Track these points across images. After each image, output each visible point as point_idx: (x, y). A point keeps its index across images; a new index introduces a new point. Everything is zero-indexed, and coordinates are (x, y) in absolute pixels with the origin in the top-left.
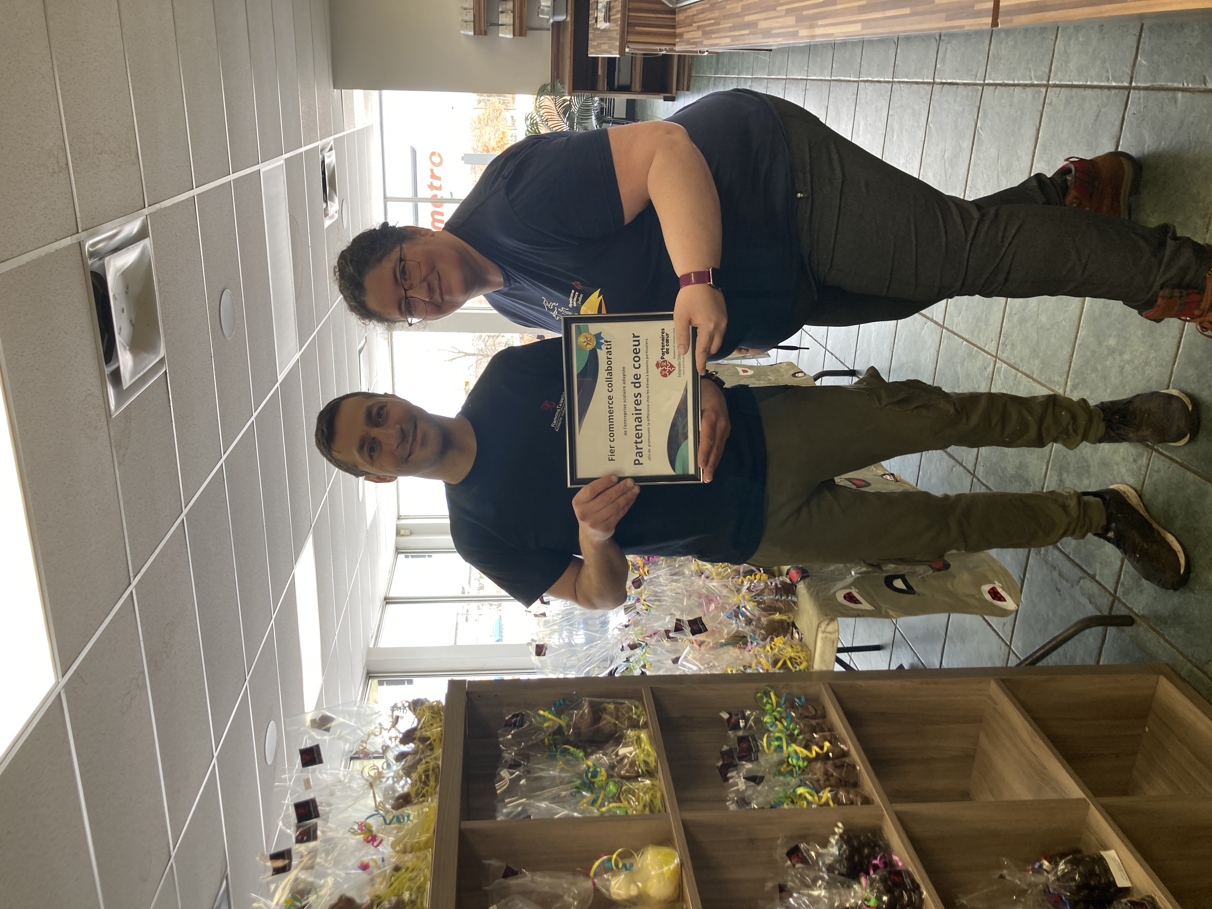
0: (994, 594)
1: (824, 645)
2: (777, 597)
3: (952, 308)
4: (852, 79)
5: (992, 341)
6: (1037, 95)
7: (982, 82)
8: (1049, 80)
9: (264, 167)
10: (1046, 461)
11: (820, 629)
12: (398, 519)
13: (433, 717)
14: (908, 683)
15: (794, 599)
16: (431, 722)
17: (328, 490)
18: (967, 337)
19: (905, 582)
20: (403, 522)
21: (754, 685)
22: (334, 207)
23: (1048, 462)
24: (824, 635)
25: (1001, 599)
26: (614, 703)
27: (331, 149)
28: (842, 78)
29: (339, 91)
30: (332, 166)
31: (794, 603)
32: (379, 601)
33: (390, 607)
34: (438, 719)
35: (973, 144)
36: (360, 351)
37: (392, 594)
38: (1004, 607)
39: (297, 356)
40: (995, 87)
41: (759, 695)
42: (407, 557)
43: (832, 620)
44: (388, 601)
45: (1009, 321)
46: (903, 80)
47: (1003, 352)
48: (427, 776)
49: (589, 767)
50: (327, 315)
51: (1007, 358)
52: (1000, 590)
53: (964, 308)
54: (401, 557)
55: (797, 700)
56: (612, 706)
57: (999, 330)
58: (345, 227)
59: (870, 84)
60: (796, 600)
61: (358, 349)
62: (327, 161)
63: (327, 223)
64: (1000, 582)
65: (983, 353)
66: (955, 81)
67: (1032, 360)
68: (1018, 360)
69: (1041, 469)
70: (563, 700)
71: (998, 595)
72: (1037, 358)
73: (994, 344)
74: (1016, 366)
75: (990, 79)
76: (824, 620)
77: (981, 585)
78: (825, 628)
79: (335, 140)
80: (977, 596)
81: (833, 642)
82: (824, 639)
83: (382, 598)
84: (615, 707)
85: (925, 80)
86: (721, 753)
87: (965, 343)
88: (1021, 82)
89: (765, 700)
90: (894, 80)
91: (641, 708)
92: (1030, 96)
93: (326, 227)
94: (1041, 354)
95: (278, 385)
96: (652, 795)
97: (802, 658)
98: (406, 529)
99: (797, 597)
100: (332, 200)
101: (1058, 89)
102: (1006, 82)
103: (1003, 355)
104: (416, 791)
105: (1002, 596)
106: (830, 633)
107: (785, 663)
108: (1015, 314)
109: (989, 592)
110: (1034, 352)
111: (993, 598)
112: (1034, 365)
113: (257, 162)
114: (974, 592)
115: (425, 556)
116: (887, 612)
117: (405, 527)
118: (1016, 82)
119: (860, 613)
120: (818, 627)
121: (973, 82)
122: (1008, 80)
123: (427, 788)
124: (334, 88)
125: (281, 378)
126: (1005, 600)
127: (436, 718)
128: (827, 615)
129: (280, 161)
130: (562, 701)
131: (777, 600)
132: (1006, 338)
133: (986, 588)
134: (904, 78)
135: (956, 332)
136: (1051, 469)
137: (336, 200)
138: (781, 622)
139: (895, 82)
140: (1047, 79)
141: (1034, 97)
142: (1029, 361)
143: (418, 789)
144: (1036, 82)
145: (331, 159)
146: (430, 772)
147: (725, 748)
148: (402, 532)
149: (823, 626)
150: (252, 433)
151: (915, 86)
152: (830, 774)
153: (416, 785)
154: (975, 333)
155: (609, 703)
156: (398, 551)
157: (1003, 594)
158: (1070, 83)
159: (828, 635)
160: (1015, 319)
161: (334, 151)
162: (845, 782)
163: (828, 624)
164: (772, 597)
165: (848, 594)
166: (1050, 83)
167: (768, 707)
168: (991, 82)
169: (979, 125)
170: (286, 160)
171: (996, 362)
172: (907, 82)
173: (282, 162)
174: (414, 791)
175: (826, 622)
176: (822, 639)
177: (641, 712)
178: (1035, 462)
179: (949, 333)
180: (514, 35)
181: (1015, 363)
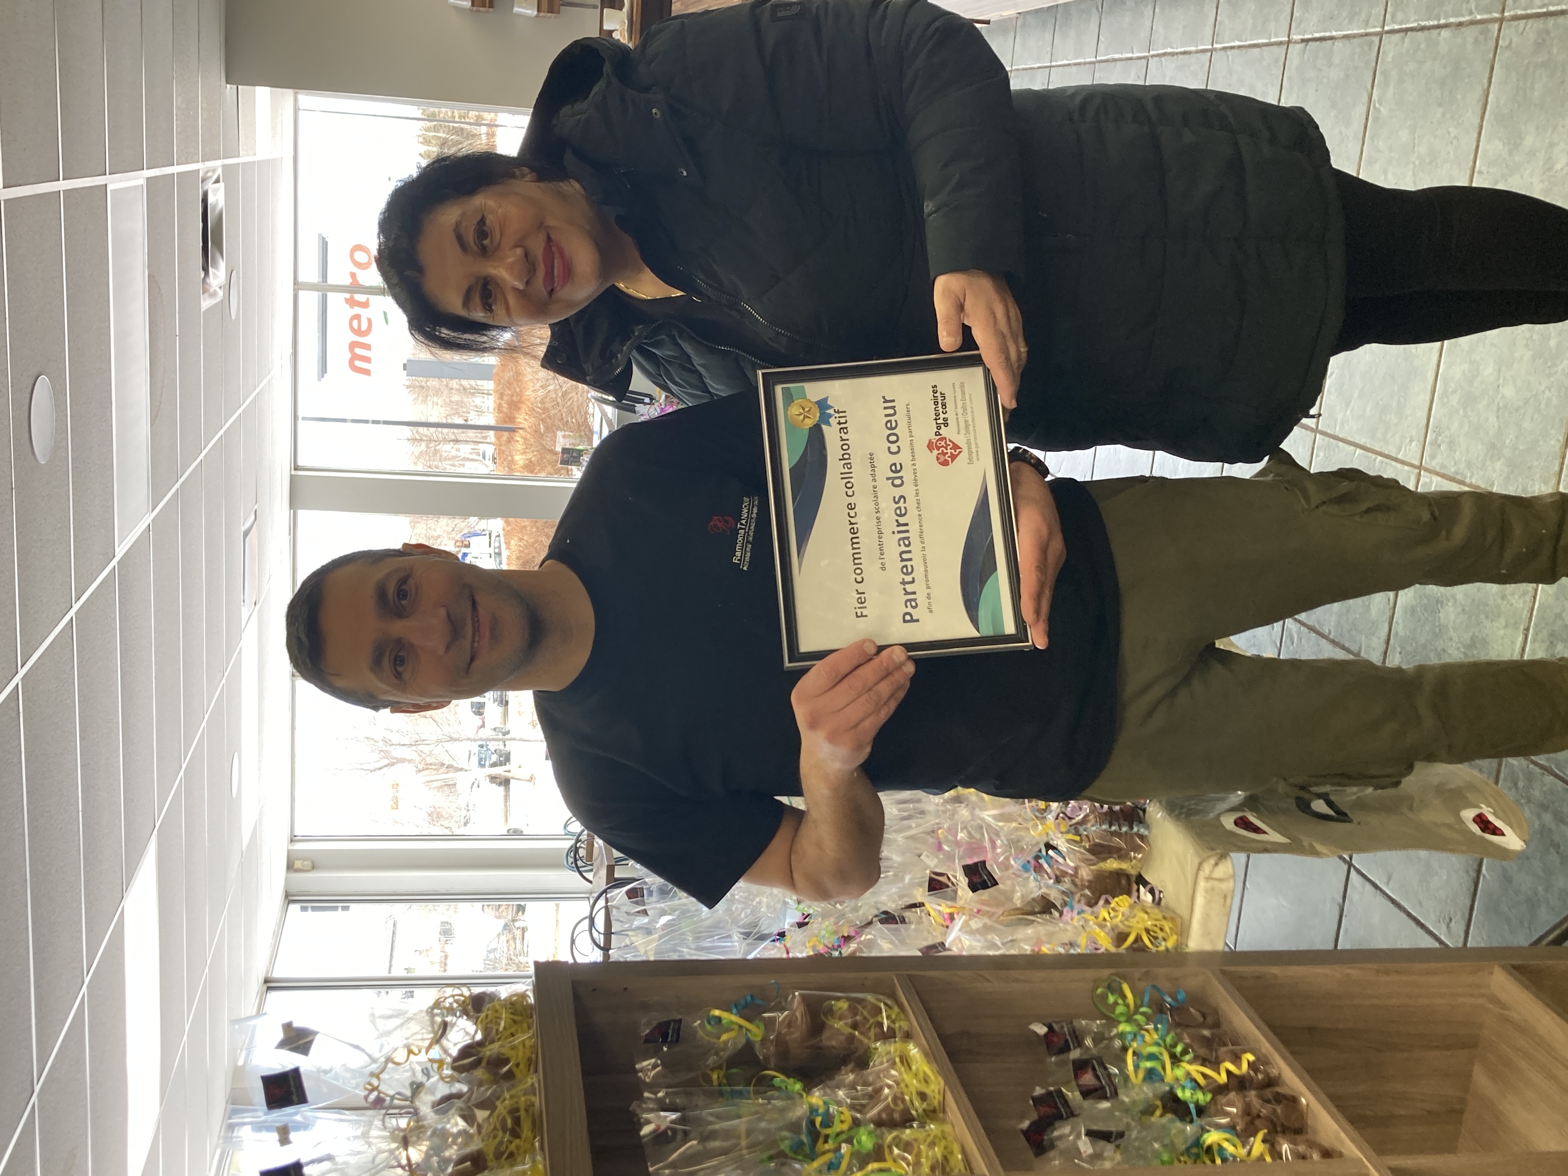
0: (1482, 821)
1: (1208, 902)
2: (1113, 828)
3: (1333, 397)
4: (1136, 55)
5: (1411, 441)
6: (1481, 38)
7: (1378, 29)
8: (1503, 11)
9: (115, 183)
10: (1522, 627)
11: (1201, 873)
12: (292, 841)
13: (515, 1022)
14: (1354, 972)
15: (1143, 831)
16: (512, 1030)
17: (184, 766)
18: (1362, 442)
19: (1330, 804)
20: (299, 846)
21: (1090, 974)
22: (218, 276)
23: (1527, 629)
24: (1209, 884)
25: (1496, 831)
26: (848, 999)
27: (217, 181)
28: (1117, 56)
29: (235, 87)
30: (217, 211)
31: (1142, 837)
32: (255, 985)
33: (273, 995)
34: (525, 1025)
35: (1366, 127)
36: (246, 534)
37: (277, 974)
38: (1504, 845)
39: (148, 519)
40: (1402, 34)
41: (1099, 991)
42: (304, 909)
43: (1223, 856)
44: (270, 985)
45: (1443, 405)
46: (1232, 44)
47: (1433, 457)
48: (517, 1121)
49: (813, 1110)
50: (198, 460)
51: (1443, 466)
52: (1491, 818)
53: (1357, 394)
54: (295, 908)
55: (1169, 999)
56: (844, 1005)
57: (1425, 421)
58: (233, 317)
59: (1169, 57)
60: (1146, 833)
61: (243, 529)
62: (211, 200)
63: (206, 303)
64: (1489, 805)
65: (1394, 463)
66: (1327, 34)
67: (1488, 463)
68: (1462, 466)
69: (1513, 643)
70: (752, 997)
71: (1490, 826)
72: (1499, 459)
73: (1415, 447)
74: (1458, 477)
75: (1394, 22)
76: (1209, 857)
77: (1460, 811)
78: (1211, 872)
79: (224, 167)
80: (1457, 826)
81: (1225, 897)
82: (1210, 891)
83: (261, 980)
84: (850, 1006)
85: (1273, 40)
86: (1034, 1099)
87: (1359, 451)
88: (1452, 20)
89: (1111, 999)
90: (1215, 46)
91: (896, 1009)
92: (1470, 40)
93: (202, 310)
94: (1506, 452)
95: (114, 562)
96: (946, 1148)
97: (1167, 929)
98: (304, 859)
99: (1148, 827)
100: (215, 265)
101: (1522, 23)
102: (1423, 23)
103: (1434, 463)
104: (496, 1148)
105: (1496, 827)
106: (1220, 880)
107: (1138, 939)
108: (1454, 392)
109: (1474, 820)
110: (1493, 450)
111: (1483, 830)
112: (1494, 471)
113: (103, 172)
114: (1450, 820)
115: (336, 908)
116: (1311, 846)
117: (304, 855)
118: (1442, 21)
119: (1268, 846)
120: (1199, 869)
121: (1362, 31)
122: (1428, 19)
123: (517, 1141)
124: (227, 82)
125: (120, 551)
126: (1503, 834)
127: (521, 1022)
128: (1213, 849)
129: (138, 179)
130: (749, 998)
131: (1114, 834)
132: (1439, 434)
133: (1468, 815)
134: (1233, 41)
135: (1341, 436)
136: (1534, 641)
137: (222, 265)
138: (1119, 874)
139: (1215, 50)
140: (1501, 8)
141: (1476, 41)
142: (1484, 465)
143: (501, 1143)
144: (1479, 17)
145: (217, 198)
146: (522, 1113)
147: (1039, 1091)
148: (298, 864)
149: (1207, 868)
150: (69, 640)
151: (1256, 51)
152: (1254, 1112)
153: (495, 1137)
154: (1379, 434)
155: (838, 999)
156: (289, 898)
157: (1498, 823)
158: (1545, 10)
159: (1216, 884)
160: (1455, 400)
161: (221, 185)
162: (1283, 1125)
163: (1216, 864)
164: (1104, 827)
165: (1241, 818)
166: (1506, 14)
167: (1120, 1009)
168: (1396, 27)
169: (1375, 97)
170: (148, 179)
171: (1420, 474)
172: (1239, 47)
173: (142, 182)
174: (492, 1148)
175: (1212, 861)
176: (1206, 891)
177: (898, 1014)
178: (1502, 632)
179: (1327, 439)
180: (539, 11)
181: (1456, 473)
